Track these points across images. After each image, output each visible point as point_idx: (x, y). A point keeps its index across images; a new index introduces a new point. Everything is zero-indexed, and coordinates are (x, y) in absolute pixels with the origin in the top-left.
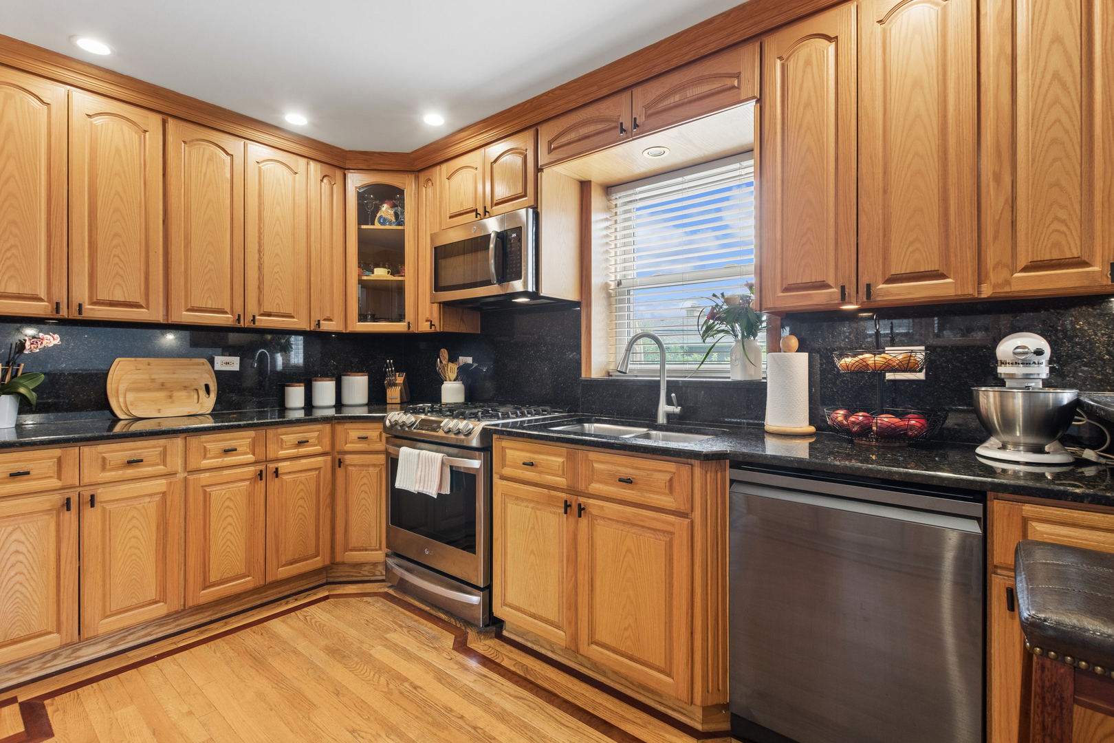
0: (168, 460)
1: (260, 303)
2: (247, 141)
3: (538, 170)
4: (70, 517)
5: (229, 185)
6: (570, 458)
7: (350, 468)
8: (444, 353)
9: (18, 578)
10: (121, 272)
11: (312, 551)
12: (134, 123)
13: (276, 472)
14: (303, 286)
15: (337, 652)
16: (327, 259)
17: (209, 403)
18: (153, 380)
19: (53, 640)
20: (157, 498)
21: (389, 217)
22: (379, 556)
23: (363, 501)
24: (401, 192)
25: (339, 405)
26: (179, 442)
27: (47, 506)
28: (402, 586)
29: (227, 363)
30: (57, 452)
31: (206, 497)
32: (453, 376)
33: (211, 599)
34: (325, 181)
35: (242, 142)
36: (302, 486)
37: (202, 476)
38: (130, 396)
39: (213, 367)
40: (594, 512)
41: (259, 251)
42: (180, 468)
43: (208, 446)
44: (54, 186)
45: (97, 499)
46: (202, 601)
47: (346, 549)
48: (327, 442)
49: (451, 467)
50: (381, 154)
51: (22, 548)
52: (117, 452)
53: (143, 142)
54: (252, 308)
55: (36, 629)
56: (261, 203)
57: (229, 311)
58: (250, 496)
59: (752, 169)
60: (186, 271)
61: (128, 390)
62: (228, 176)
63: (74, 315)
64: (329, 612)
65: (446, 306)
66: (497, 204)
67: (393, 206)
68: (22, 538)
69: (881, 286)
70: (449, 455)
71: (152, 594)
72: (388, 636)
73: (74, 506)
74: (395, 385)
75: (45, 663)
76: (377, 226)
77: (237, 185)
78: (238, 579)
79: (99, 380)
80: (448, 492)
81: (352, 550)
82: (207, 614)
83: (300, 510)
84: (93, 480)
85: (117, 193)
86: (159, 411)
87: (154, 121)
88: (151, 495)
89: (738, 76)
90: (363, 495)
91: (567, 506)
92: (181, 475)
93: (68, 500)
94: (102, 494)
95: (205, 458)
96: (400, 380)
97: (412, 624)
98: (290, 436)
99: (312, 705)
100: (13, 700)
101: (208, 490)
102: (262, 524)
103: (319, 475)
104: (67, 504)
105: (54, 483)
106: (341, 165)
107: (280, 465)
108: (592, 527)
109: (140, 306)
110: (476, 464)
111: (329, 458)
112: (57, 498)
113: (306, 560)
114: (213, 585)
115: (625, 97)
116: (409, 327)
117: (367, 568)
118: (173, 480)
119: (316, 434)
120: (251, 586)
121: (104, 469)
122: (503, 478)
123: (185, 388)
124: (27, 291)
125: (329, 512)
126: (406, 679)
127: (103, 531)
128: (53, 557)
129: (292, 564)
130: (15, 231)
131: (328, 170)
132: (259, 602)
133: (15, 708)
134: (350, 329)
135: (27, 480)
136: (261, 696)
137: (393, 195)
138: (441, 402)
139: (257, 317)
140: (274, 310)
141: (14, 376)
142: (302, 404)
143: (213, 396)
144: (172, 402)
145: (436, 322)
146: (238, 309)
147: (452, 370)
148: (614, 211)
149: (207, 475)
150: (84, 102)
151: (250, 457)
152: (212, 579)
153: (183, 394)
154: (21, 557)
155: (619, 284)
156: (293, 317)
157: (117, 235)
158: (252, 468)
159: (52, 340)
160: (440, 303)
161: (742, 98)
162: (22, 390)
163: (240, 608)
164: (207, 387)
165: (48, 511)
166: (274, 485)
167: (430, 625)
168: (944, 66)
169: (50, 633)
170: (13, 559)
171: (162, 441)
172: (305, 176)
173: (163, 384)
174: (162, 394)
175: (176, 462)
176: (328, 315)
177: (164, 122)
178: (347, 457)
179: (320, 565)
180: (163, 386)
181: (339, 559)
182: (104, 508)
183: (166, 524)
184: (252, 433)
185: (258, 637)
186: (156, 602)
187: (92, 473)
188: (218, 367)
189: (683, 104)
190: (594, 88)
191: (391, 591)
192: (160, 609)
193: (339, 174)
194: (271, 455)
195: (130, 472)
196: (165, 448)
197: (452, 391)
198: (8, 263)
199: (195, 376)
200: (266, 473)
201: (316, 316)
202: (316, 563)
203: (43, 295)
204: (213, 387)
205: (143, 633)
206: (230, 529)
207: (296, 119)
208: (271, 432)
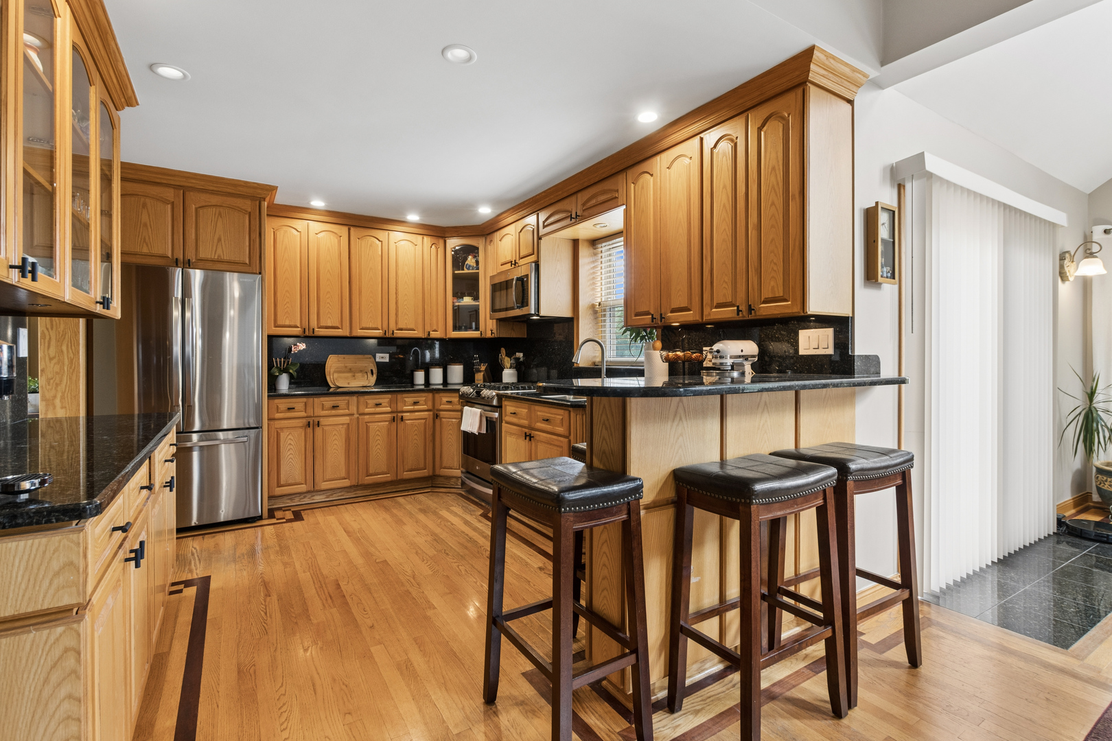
0: (350, 407)
1: (396, 323)
2: (390, 232)
3: (539, 238)
4: (310, 430)
5: (380, 258)
6: (529, 409)
7: (443, 420)
8: (503, 350)
9: (291, 456)
10: (330, 311)
11: (422, 465)
12: (336, 233)
13: (402, 419)
14: (420, 311)
15: (423, 511)
16: (434, 294)
17: (373, 379)
18: (346, 367)
19: (303, 488)
20: (345, 426)
21: (472, 264)
22: (458, 472)
23: (450, 440)
24: (477, 249)
25: (445, 382)
26: (354, 398)
27: (301, 425)
28: (472, 491)
29: (382, 358)
30: (304, 400)
31: (368, 428)
32: (509, 365)
33: (371, 482)
34: (433, 247)
35: (387, 232)
36: (416, 428)
37: (366, 417)
38: (336, 375)
39: (375, 360)
40: (537, 438)
41: (396, 294)
42: (355, 412)
43: (369, 401)
44: (303, 272)
45: (320, 424)
46: (366, 482)
47: (441, 468)
48: (430, 403)
49: (487, 418)
50: (464, 227)
51: (292, 443)
52: (328, 401)
53: (339, 242)
54: (392, 326)
55: (297, 481)
56: (397, 266)
57: (380, 328)
58: (389, 430)
59: (622, 243)
60: (359, 308)
61: (335, 372)
62: (380, 253)
63: (311, 334)
64: (427, 497)
65: (500, 321)
66: (522, 258)
67: (475, 257)
68: (292, 438)
69: (670, 314)
70: (485, 411)
71: (343, 474)
72: (451, 508)
73: (311, 426)
74: (480, 371)
75: (301, 499)
76: (466, 271)
77: (384, 258)
78: (383, 474)
79: (321, 367)
80: (485, 432)
81: (444, 468)
82: (369, 491)
83: (415, 441)
84: (319, 414)
85: (328, 271)
86: (349, 383)
87: (345, 229)
88: (343, 424)
89: (617, 191)
90: (450, 436)
91: (526, 436)
92: (356, 416)
93: (309, 422)
94: (323, 421)
95: (367, 408)
96: (483, 368)
97: (464, 504)
98: (410, 399)
99: (405, 524)
100: (290, 510)
101: (368, 425)
102: (395, 446)
103: (425, 423)
104: (309, 425)
105: (303, 414)
106: (443, 235)
107: (404, 414)
108: (536, 446)
109: (338, 328)
110: (496, 415)
111: (431, 413)
112: (304, 421)
113: (418, 470)
114: (371, 475)
115: (573, 198)
116: (481, 334)
117: (453, 480)
118: (353, 418)
119: (424, 398)
120: (390, 479)
121: (323, 409)
122: (507, 423)
123: (361, 371)
124: (292, 323)
125: (431, 444)
126: (450, 522)
127: (323, 439)
128: (303, 449)
129: (411, 471)
130: (288, 295)
131: (434, 240)
132: (395, 490)
133: (291, 512)
134: (448, 336)
135: (294, 412)
136: (384, 519)
137: (473, 250)
138: (502, 381)
139: (395, 331)
140: (404, 327)
141: (288, 364)
142: (423, 382)
143: (375, 376)
144: (355, 379)
145: (495, 331)
146: (385, 327)
147: (507, 361)
148: (600, 255)
149: (368, 416)
150: (315, 227)
151: (388, 409)
152: (371, 472)
153: (360, 374)
154: (292, 447)
155: (600, 304)
156: (414, 330)
157: (328, 292)
158: (390, 415)
159: (302, 346)
160: (497, 319)
161: (619, 204)
162: (291, 371)
163: (385, 491)
164: (372, 371)
165: (301, 427)
166: (401, 425)
167: (474, 506)
168: (690, 195)
169: (303, 484)
170: (289, 447)
171: (347, 398)
172: (421, 246)
173: (350, 369)
174: (350, 375)
175: (353, 409)
176: (435, 328)
177: (349, 229)
178: (441, 413)
179: (427, 475)
180: (350, 370)
181: (437, 473)
182: (323, 429)
183: (349, 439)
184: (389, 396)
185: (390, 502)
186: (345, 479)
187: (319, 412)
188: (378, 360)
189: (597, 205)
190: (560, 193)
191: (463, 493)
192: (346, 483)
193: (441, 241)
194: (399, 409)
195: (334, 412)
196: (349, 401)
197: (509, 375)
198: (286, 311)
199: (366, 365)
200: (397, 418)
201: (428, 328)
202: (424, 473)
203: (299, 325)
204: (375, 371)
205: (340, 494)
206: (379, 446)
207: (413, 217)
208: (399, 396)
